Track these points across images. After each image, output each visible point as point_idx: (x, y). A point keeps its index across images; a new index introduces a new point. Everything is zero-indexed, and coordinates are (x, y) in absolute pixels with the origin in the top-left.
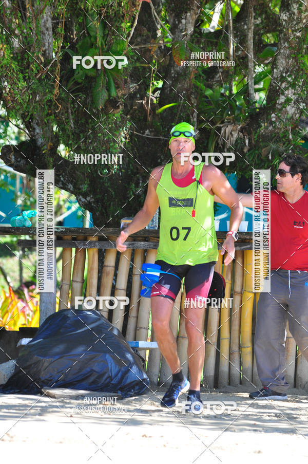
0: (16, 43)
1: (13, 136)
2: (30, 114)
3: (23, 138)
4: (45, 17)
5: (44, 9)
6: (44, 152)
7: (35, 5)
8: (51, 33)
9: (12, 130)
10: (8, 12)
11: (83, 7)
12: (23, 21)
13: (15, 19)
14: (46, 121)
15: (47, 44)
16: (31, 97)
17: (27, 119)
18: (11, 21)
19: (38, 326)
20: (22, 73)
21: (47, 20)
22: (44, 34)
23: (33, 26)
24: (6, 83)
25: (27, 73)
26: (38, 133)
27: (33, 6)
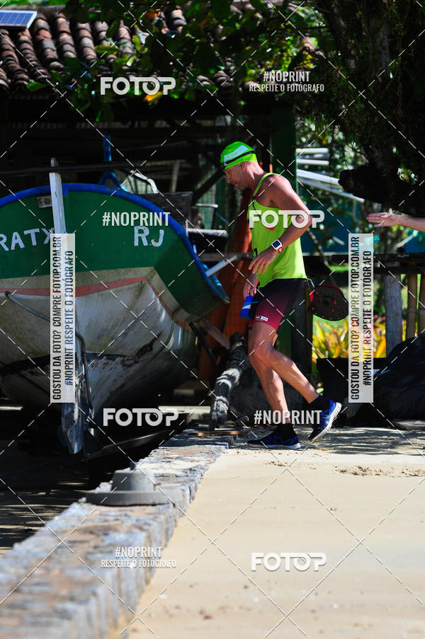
0: (352, 64)
1: (350, 161)
2: (368, 137)
3: (360, 163)
4: (381, 35)
5: (380, 28)
6: (384, 175)
7: (371, 24)
8: (388, 52)
9: (349, 153)
10: (344, 33)
12: (358, 41)
13: (351, 39)
14: (385, 143)
15: (384, 64)
16: (369, 119)
17: (366, 143)
18: (346, 42)
19: (384, 356)
21: (384, 39)
22: (380, 53)
23: (369, 45)
26: (377, 157)
27: (369, 25)
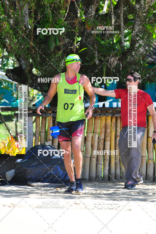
0: (12, 21)
1: (11, 65)
2: (19, 54)
3: (16, 66)
4: (25, 9)
5: (24, 5)
6: (26, 72)
7: (20, 3)
8: (28, 16)
9: (11, 62)
10: (8, 7)
11: (43, 4)
12: (15, 11)
13: (11, 10)
14: (26, 57)
15: (26, 21)
16: (19, 46)
17: (18, 57)
18: (9, 11)
19: (25, 153)
20: (15, 35)
21: (26, 10)
22: (25, 17)
23: (20, 13)
24: (7, 40)
25: (17, 35)
26: (23, 63)
27: (19, 4)
